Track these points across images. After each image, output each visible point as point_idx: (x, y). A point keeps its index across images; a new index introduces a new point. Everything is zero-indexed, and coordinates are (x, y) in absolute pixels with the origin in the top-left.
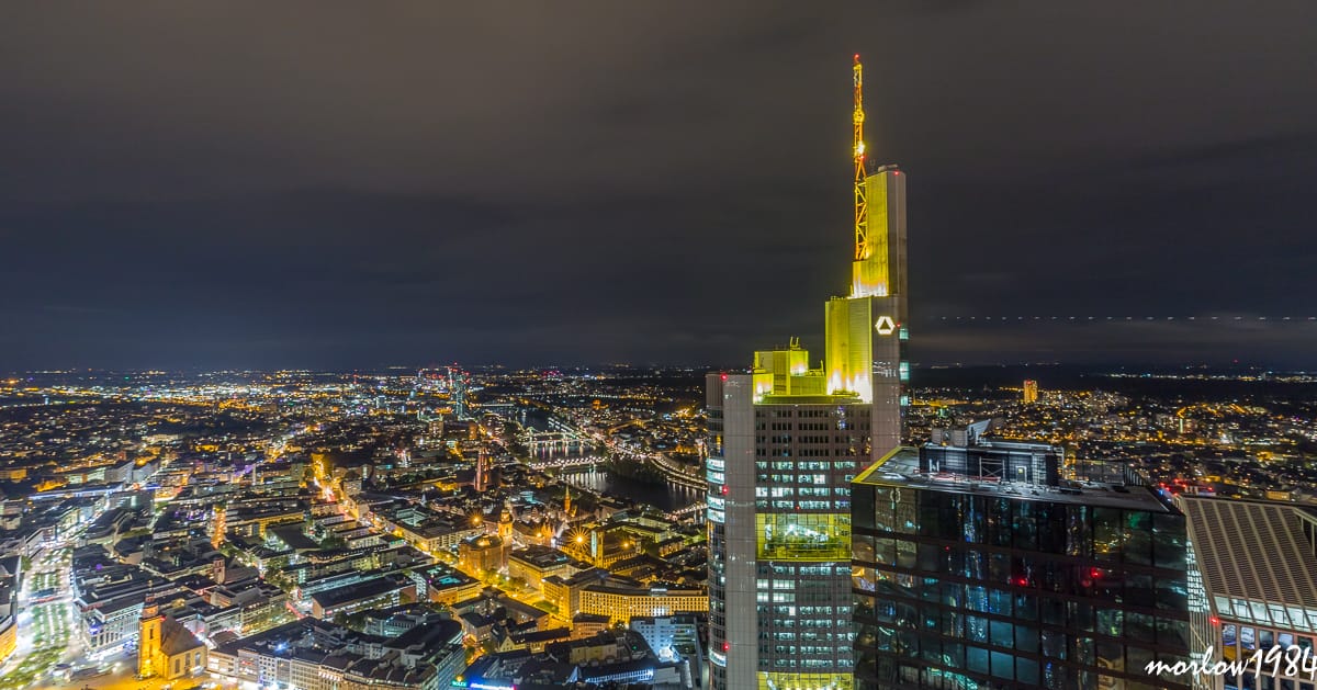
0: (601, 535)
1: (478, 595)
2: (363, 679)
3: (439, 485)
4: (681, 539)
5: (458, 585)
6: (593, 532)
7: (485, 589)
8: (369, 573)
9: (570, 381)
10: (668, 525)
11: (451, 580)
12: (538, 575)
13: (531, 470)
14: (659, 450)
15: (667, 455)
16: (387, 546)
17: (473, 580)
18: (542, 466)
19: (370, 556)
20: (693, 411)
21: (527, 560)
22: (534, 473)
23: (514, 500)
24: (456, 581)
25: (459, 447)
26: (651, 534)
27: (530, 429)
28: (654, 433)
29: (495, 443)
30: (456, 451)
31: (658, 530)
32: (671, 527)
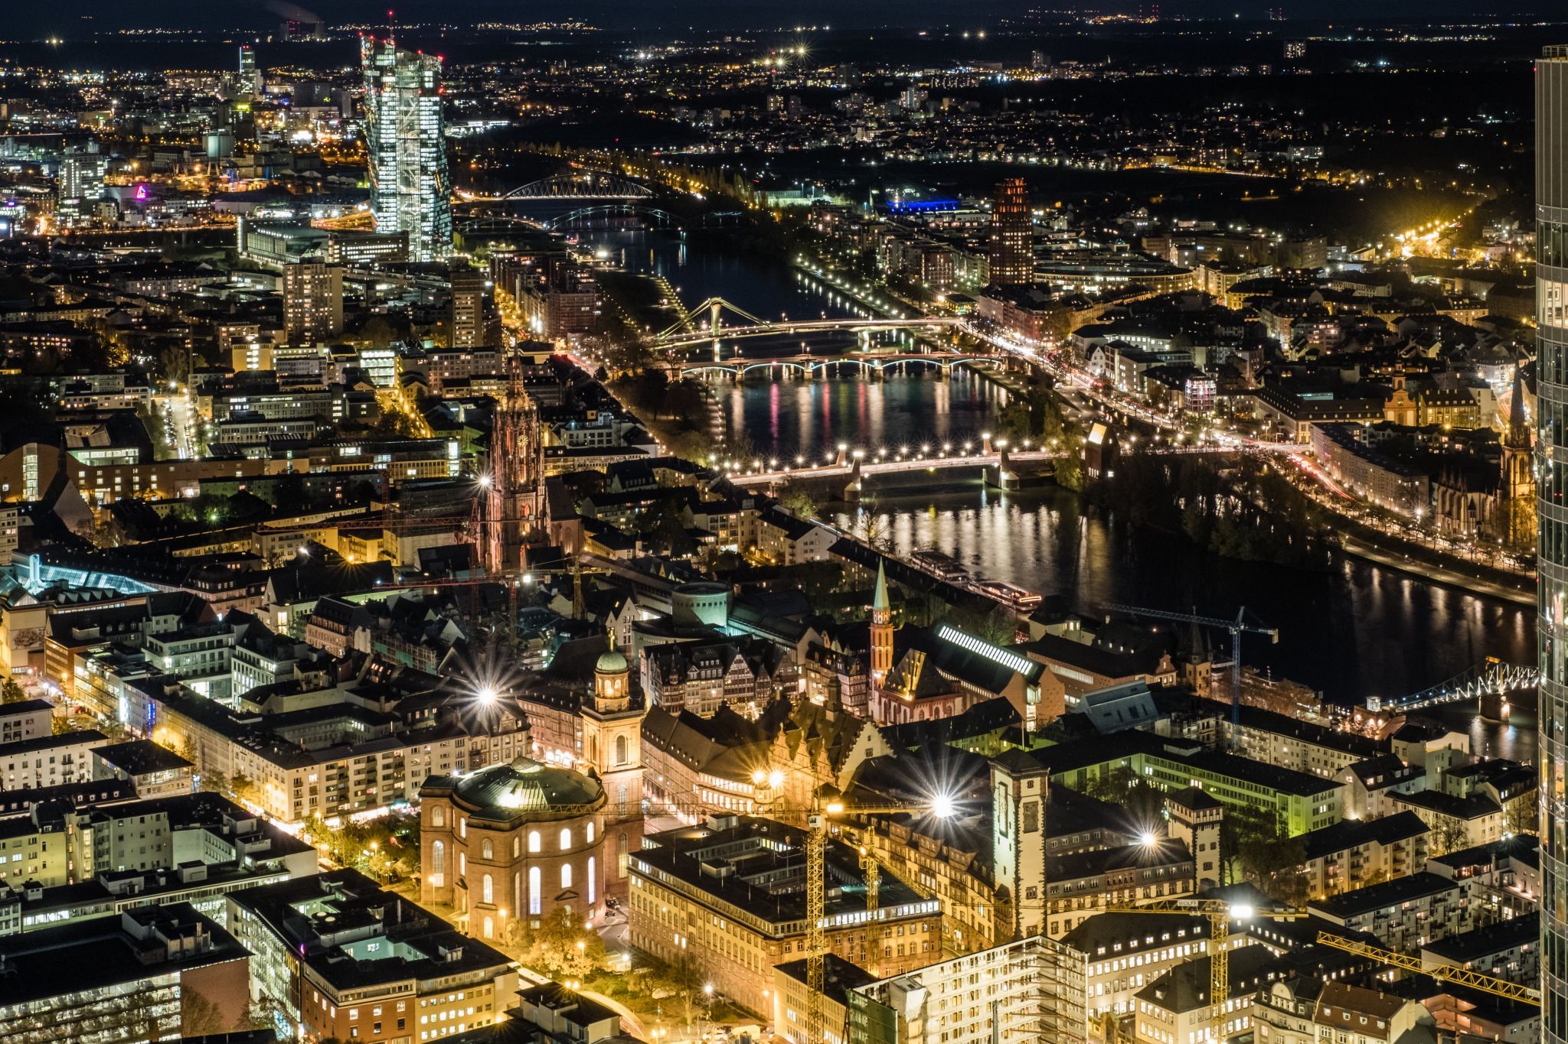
0: (1034, 790)
1: (500, 1018)
3: (330, 539)
4: (1409, 826)
5: (419, 971)
6: (1000, 776)
7: (533, 995)
8: (55, 897)
9: (887, 92)
10: (1347, 760)
11: (390, 950)
12: (759, 952)
13: (723, 487)
14: (1301, 411)
15: (1338, 435)
16: (128, 789)
17: (481, 955)
18: (769, 474)
19: (60, 827)
20: (1470, 235)
21: (708, 883)
22: (732, 498)
23: (645, 616)
24: (410, 954)
25: (408, 378)
26: (1267, 797)
27: (714, 305)
28: (1281, 334)
29: (561, 366)
30: (397, 400)
31: (1304, 783)
32: (1361, 771)
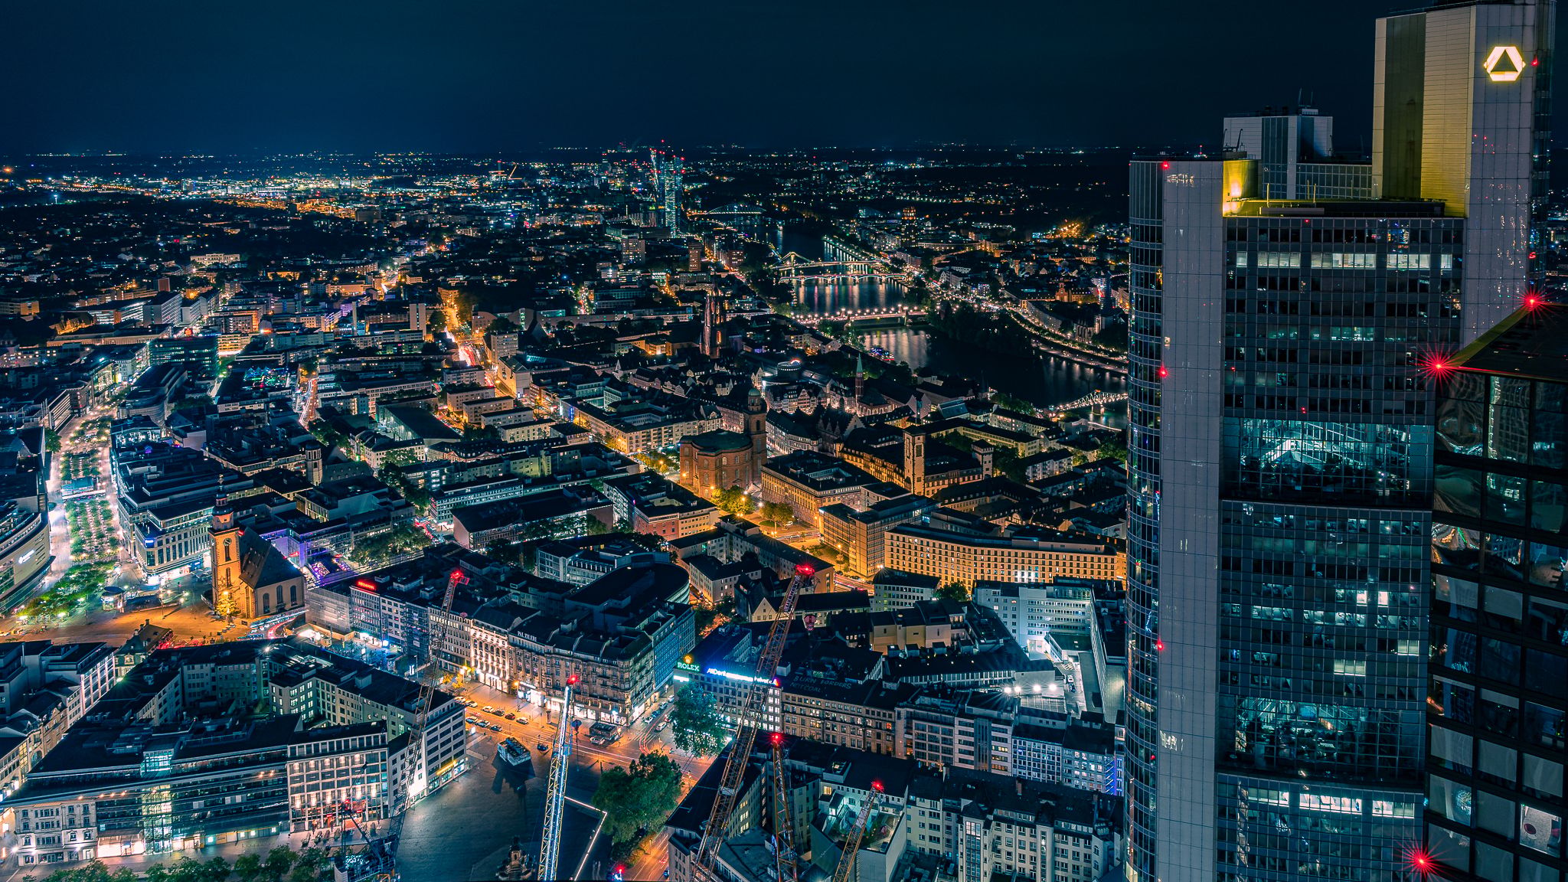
0: (920, 440)
1: (712, 528)
2: (538, 647)
3: (642, 345)
4: (1064, 454)
5: (680, 510)
6: (906, 435)
7: (724, 519)
8: (537, 481)
9: (858, 173)
10: (1041, 429)
11: (667, 502)
12: (813, 502)
13: (796, 325)
14: (1024, 296)
15: (1039, 305)
16: (564, 441)
17: (704, 504)
18: (813, 320)
19: (538, 455)
20: (1088, 230)
21: (793, 476)
22: (800, 330)
23: (767, 374)
24: (676, 503)
25: (672, 282)
26: (1011, 444)
27: (792, 255)
28: (1015, 266)
29: (732, 278)
30: (667, 290)
31: (1023, 437)
32: (1046, 433)
